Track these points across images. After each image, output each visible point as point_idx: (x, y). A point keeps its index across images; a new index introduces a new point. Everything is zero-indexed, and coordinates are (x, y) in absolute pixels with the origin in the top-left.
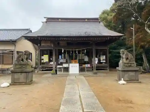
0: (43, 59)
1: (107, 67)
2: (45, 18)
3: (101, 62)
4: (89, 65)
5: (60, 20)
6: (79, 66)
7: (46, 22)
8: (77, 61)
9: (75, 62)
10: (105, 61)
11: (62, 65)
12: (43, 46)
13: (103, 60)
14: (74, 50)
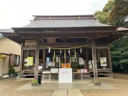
0: (26, 63)
1: (109, 73)
2: (33, 16)
3: (101, 65)
4: (85, 71)
5: (50, 18)
6: (73, 71)
7: (34, 20)
8: (70, 64)
9: (67, 66)
10: (106, 65)
11: (50, 71)
12: (28, 45)
13: (104, 63)
14: (65, 49)
